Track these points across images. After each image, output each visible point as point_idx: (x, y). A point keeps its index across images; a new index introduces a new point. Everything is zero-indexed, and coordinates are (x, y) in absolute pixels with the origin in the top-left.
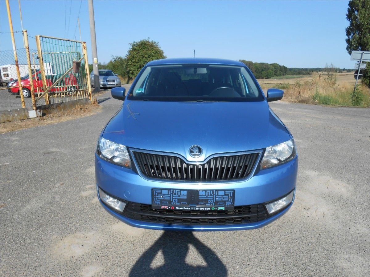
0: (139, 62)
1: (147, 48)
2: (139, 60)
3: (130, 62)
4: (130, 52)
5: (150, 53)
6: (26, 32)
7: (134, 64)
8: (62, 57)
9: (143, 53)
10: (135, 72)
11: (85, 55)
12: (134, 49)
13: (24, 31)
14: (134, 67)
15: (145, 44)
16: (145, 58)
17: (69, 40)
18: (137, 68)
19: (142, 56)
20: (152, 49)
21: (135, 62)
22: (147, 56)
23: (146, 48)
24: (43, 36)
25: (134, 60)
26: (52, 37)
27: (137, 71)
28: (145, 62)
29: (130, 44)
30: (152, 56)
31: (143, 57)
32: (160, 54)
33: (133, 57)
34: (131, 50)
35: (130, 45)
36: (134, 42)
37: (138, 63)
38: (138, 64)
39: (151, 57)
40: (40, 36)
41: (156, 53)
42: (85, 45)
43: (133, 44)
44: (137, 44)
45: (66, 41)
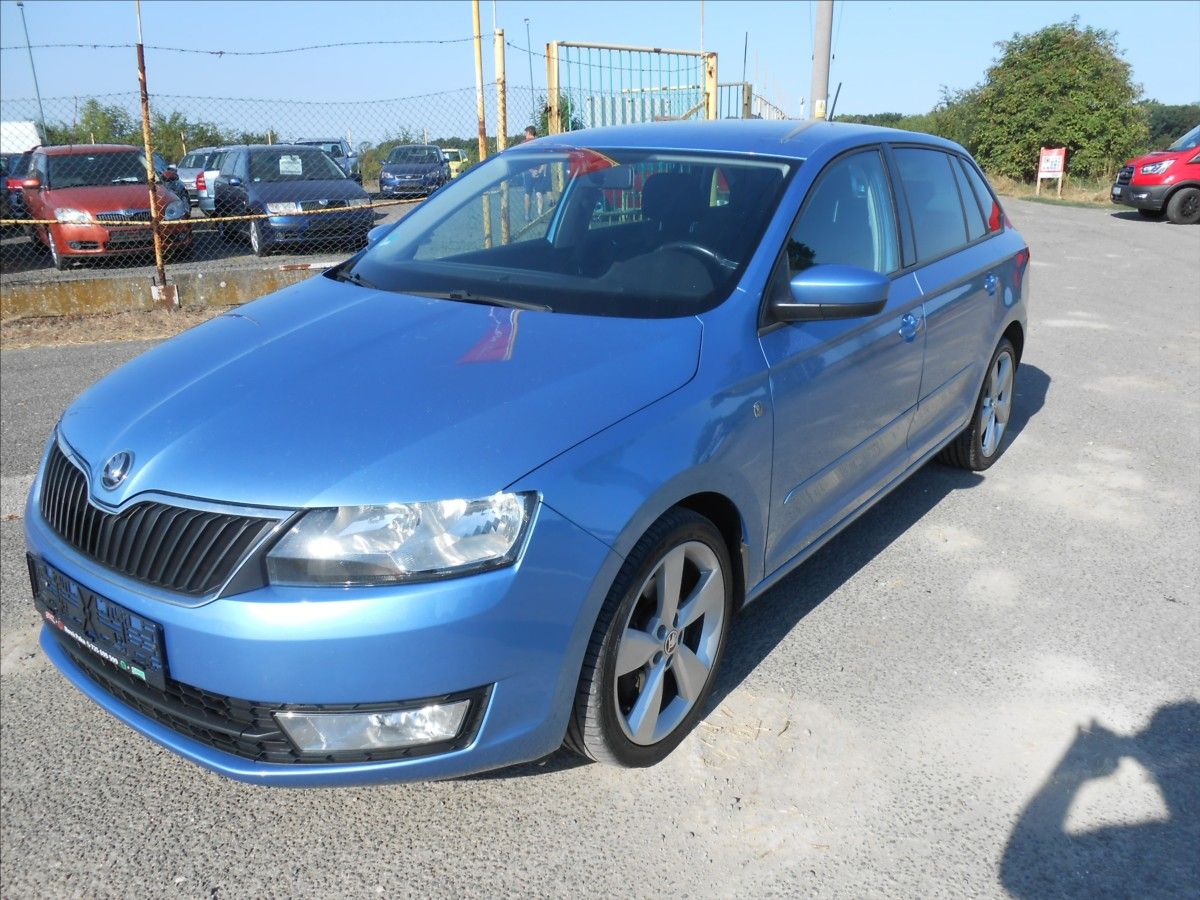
0: (1020, 111)
1: (1062, 57)
2: (1019, 105)
3: (987, 110)
4: (994, 73)
5: (1071, 75)
6: (502, 35)
7: (1002, 117)
8: (629, 106)
9: (1042, 76)
10: (997, 147)
11: (708, 95)
12: (1010, 64)
13: (498, 31)
14: (999, 129)
15: (1058, 41)
16: (1047, 95)
17: (658, 51)
18: (1009, 133)
19: (1035, 89)
20: (1085, 58)
21: (1004, 111)
22: (1056, 88)
23: (1058, 55)
24: (568, 43)
25: (1003, 105)
27: (1007, 142)
28: (1044, 109)
29: (998, 43)
30: (1079, 88)
31: (1041, 91)
32: (1113, 79)
33: (1001, 93)
34: (1000, 65)
35: (998, 48)
36: (1016, 36)
37: (1014, 114)
38: (1013, 117)
39: (1072, 92)
40: (562, 44)
41: (1098, 74)
42: (712, 61)
43: (1011, 44)
44: (1027, 44)
45: (649, 52)
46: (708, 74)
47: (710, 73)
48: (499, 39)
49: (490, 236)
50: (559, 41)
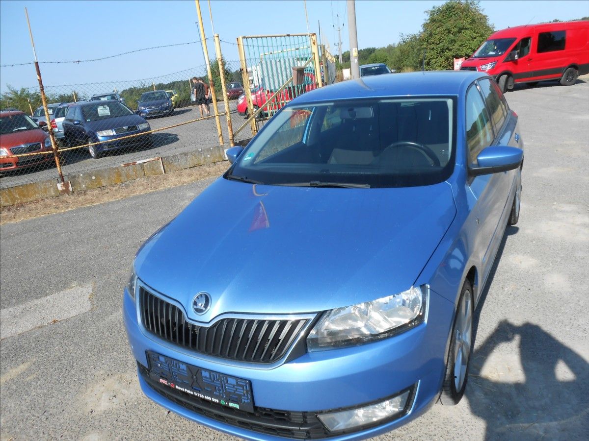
0: (441, 42)
1: (456, 15)
2: (440, 40)
3: (425, 43)
4: (426, 26)
5: (462, 23)
6: (218, 37)
7: (433, 46)
8: (278, 63)
9: (448, 25)
10: (433, 60)
11: (314, 54)
12: (433, 21)
13: (216, 35)
14: (432, 52)
15: (454, 8)
16: (452, 34)
17: (288, 35)
18: (437, 53)
19: (446, 32)
20: (467, 15)
21: (433, 43)
22: (456, 30)
23: (455, 15)
24: (247, 37)
25: (432, 41)
26: (271, 35)
27: (437, 58)
28: (452, 40)
29: (426, 12)
30: (466, 29)
31: (449, 32)
32: (481, 23)
33: (431, 35)
34: (428, 22)
35: (426, 14)
36: (434, 8)
37: (438, 44)
38: (438, 46)
39: (463, 31)
40: (244, 38)
41: (473, 21)
42: (314, 38)
43: (432, 11)
44: (440, 11)
45: (285, 36)
46: (313, 44)
47: (314, 43)
48: (216, 39)
49: (221, 135)
50: (243, 36)
